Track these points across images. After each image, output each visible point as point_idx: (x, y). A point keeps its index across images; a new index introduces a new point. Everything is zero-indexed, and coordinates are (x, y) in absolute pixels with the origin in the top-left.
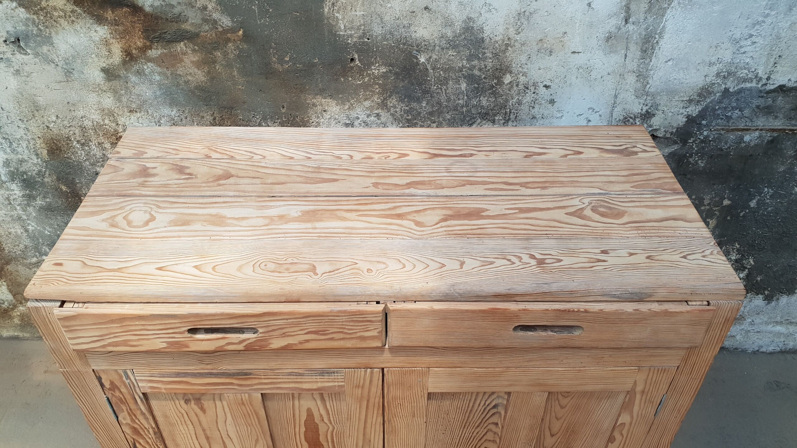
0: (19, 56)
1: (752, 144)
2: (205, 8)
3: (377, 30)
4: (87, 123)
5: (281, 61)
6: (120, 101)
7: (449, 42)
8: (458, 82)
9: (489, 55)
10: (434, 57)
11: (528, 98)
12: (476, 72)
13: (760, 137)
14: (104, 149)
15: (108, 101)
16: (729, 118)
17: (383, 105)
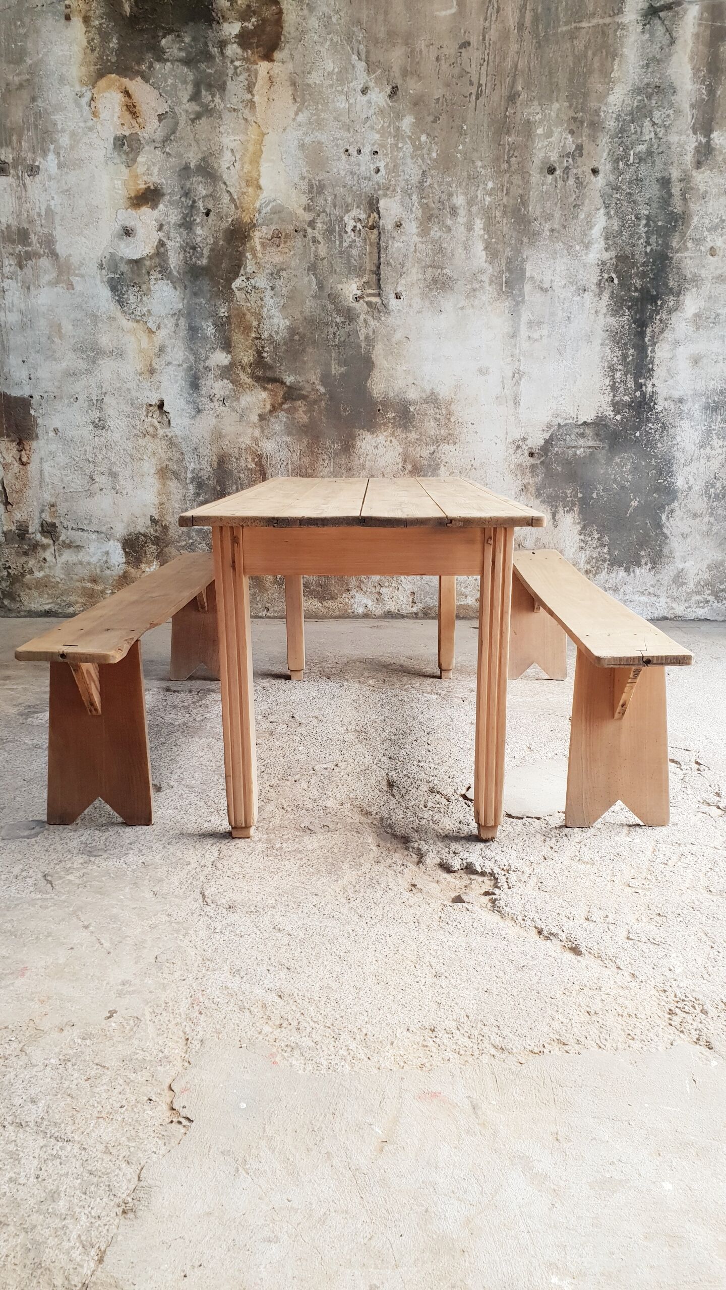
0: (222, 408)
1: (582, 456)
2: (314, 383)
3: (391, 394)
4: (243, 446)
5: (345, 410)
6: (263, 432)
7: (424, 400)
8: (429, 421)
9: (443, 406)
10: (418, 408)
11: (465, 430)
12: (438, 416)
13: (584, 452)
14: (247, 462)
15: (257, 433)
16: (565, 440)
17: (393, 434)
